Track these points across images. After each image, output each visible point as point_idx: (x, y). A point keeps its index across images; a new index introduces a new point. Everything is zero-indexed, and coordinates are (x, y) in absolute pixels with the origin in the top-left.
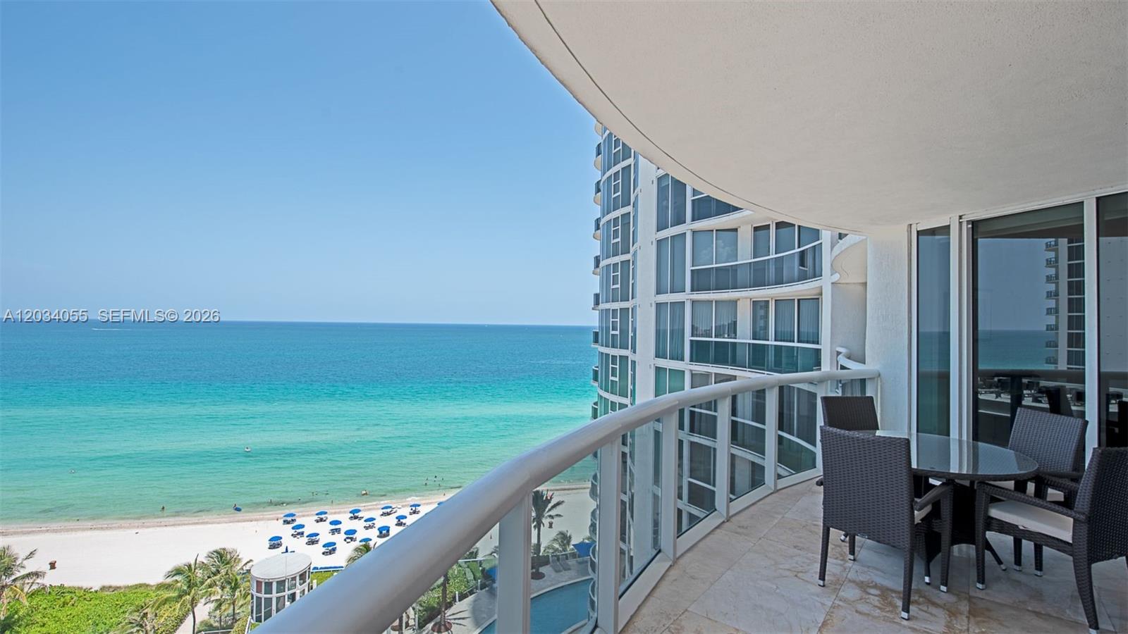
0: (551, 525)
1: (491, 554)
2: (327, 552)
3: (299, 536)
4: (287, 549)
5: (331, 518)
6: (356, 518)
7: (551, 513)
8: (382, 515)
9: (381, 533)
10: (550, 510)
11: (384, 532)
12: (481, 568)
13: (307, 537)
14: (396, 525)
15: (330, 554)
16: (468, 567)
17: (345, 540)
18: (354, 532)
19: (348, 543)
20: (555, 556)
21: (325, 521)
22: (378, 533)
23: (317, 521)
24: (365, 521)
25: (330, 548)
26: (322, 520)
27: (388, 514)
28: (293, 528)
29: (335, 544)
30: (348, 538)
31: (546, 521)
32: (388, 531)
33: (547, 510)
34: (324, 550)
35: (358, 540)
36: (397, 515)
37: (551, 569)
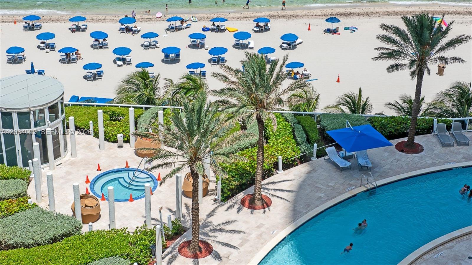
0: (441, 72)
1: (336, 106)
2: (90, 77)
3: (47, 50)
4: (32, 67)
5: (93, 27)
6: (129, 30)
7: (444, 54)
8: (168, 30)
9: (167, 56)
10: (442, 49)
11: (172, 56)
12: (318, 126)
13: (60, 51)
14: (189, 46)
15: (95, 79)
16: (299, 123)
17: (115, 62)
18: (127, 51)
19: (119, 66)
20: (443, 122)
21: (84, 30)
22: (162, 56)
23: (73, 30)
24: (143, 36)
25: (95, 71)
26: (78, 29)
27: (178, 29)
28: (39, 37)
29: (100, 66)
30: (119, 59)
31: (433, 67)
32: (178, 55)
33: (437, 48)
34: (85, 72)
35: (135, 63)
36: (190, 31)
37: (434, 140)
